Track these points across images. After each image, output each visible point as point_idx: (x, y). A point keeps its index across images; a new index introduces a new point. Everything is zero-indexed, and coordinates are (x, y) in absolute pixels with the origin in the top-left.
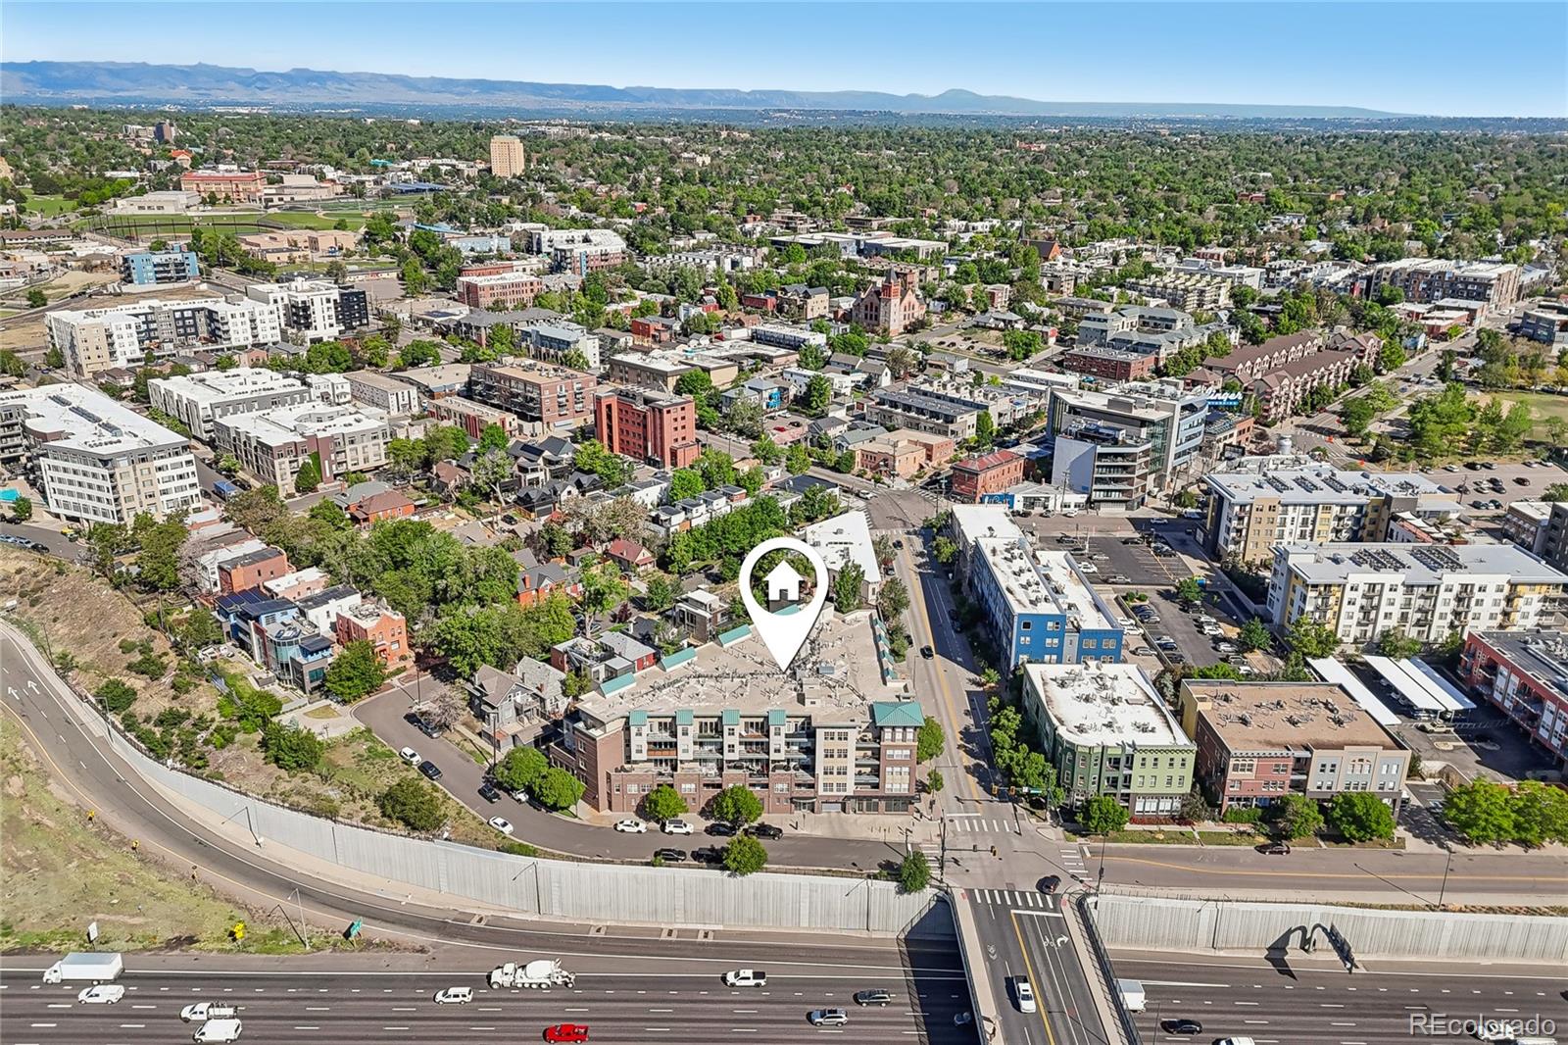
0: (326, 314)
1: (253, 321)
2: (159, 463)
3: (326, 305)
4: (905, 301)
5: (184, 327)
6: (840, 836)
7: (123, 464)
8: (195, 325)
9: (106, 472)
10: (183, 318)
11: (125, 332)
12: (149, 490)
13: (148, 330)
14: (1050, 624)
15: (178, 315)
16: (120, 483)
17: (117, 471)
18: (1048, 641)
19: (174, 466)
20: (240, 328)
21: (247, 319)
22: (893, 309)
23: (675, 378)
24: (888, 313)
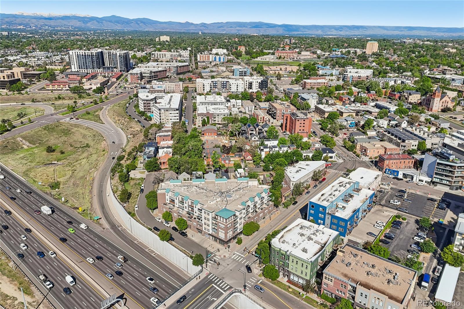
0: (256, 85)
1: (237, 85)
2: (170, 112)
3: (256, 83)
4: (444, 100)
5: (224, 85)
6: (200, 244)
7: (163, 111)
8: (226, 85)
9: (159, 112)
10: (224, 83)
11: (207, 85)
12: (167, 118)
13: (215, 85)
14: (321, 209)
15: (222, 82)
16: (161, 115)
17: (161, 112)
18: (320, 215)
19: (174, 114)
20: (234, 87)
21: (236, 84)
22: (435, 102)
23: (328, 114)
24: (433, 103)
